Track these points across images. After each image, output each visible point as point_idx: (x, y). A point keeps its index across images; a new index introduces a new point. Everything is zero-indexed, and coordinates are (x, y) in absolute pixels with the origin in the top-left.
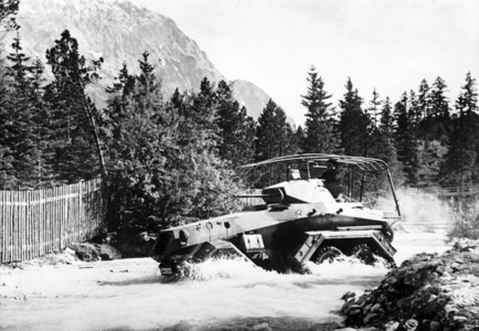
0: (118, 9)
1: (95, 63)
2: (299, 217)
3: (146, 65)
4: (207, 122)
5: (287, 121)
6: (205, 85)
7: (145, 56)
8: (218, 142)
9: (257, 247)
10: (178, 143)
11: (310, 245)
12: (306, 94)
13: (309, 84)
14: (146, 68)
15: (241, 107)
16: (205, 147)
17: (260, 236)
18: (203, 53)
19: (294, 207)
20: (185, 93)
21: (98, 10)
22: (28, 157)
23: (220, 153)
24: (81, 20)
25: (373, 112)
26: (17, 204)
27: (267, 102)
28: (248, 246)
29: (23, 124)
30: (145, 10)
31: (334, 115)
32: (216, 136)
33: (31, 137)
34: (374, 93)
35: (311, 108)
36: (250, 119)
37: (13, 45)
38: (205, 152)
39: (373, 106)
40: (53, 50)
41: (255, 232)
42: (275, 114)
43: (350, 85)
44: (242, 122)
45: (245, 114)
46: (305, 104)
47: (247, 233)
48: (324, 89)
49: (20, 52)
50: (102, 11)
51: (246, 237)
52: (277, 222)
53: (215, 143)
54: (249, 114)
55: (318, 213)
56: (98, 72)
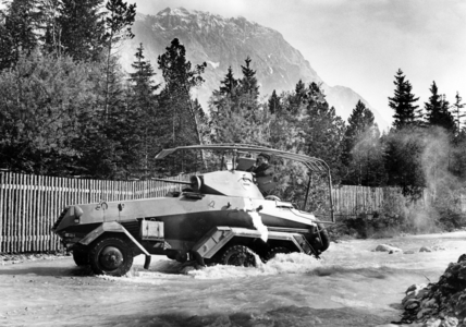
0: (234, 25)
1: (199, 67)
2: (211, 209)
3: (248, 70)
4: (297, 120)
5: (375, 121)
6: (300, 87)
7: (248, 62)
8: (307, 140)
9: (156, 235)
10: (270, 140)
11: (217, 240)
12: (393, 96)
13: (396, 87)
14: (248, 72)
15: (330, 107)
16: (295, 144)
17: (161, 224)
18: (307, 62)
19: (208, 197)
20: (282, 95)
21: (217, 26)
22: (135, 151)
23: (310, 150)
24: (203, 34)
25: (456, 114)
26: (124, 193)
27: (357, 103)
28: (144, 233)
29: (132, 121)
30: (256, 25)
31: (421, 116)
32: (305, 134)
33: (139, 133)
34: (457, 97)
35: (399, 110)
36: (339, 118)
37: (137, 54)
38: (294, 149)
39: (456, 108)
40: (164, 56)
41: (158, 219)
42: (363, 115)
43: (434, 89)
44: (331, 122)
45: (334, 114)
46: (392, 105)
47: (147, 219)
48: (412, 92)
49: (142, 60)
50: (220, 27)
51: (144, 222)
52: (185, 212)
53: (304, 140)
54: (338, 114)
55: (232, 208)
56: (202, 75)
